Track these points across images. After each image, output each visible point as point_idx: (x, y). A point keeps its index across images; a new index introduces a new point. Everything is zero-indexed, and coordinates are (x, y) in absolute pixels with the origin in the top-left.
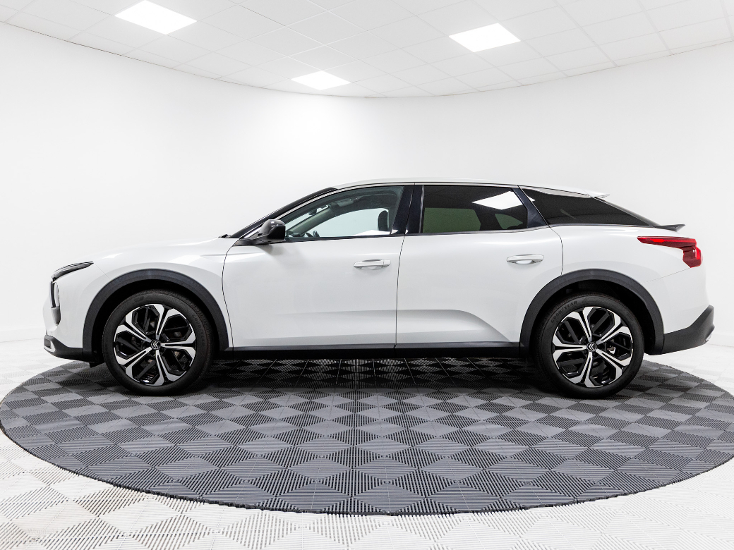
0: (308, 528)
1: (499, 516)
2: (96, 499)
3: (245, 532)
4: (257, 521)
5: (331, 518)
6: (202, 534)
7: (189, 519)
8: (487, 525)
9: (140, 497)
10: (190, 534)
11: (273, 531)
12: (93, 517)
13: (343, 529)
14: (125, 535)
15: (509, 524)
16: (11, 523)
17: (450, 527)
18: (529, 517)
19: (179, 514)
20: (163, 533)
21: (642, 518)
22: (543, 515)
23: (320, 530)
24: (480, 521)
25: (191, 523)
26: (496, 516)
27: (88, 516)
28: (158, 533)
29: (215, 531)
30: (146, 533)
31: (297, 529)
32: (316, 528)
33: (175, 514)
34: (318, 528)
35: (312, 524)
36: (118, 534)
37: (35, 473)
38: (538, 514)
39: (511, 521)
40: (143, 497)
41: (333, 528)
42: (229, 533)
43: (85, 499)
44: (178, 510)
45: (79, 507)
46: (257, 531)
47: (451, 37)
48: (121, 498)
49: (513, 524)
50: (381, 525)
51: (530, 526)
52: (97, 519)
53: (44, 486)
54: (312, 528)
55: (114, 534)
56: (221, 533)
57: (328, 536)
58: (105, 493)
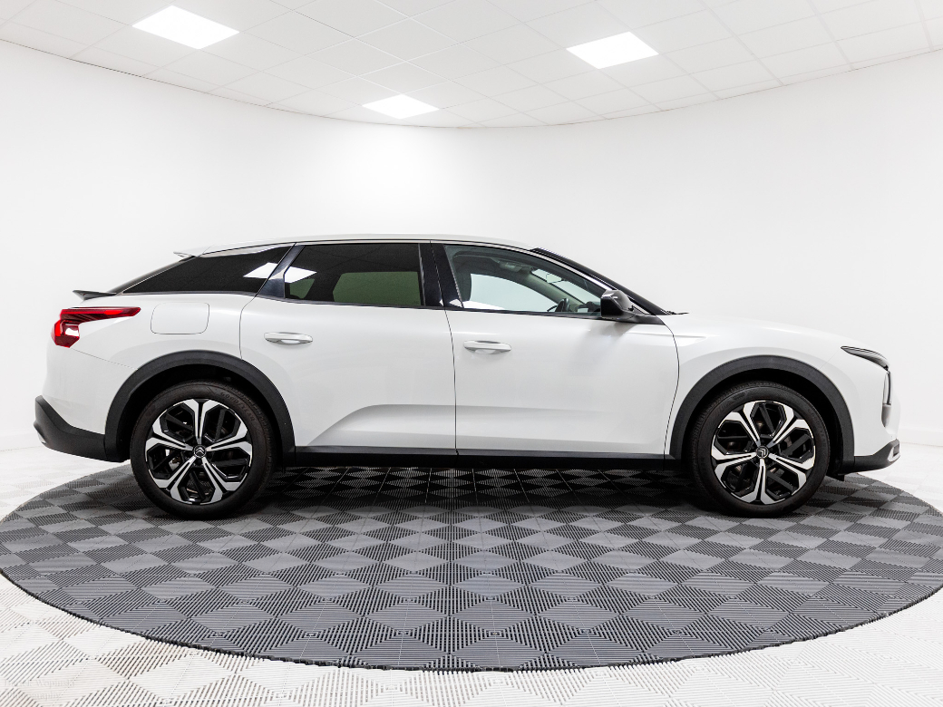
0: (399, 689)
1: (642, 670)
2: (124, 656)
3: (318, 696)
4: (333, 681)
5: (427, 676)
6: (264, 699)
7: (245, 680)
8: (627, 682)
9: (180, 653)
10: (248, 700)
11: (354, 694)
12: (122, 679)
13: (444, 690)
14: (164, 701)
15: (655, 681)
16: (16, 688)
17: (580, 685)
18: (681, 670)
19: (233, 673)
20: (212, 698)
21: (824, 669)
22: (698, 668)
23: (414, 692)
24: (618, 676)
25: (248, 685)
26: (638, 670)
27: (114, 679)
28: (207, 699)
29: (279, 696)
30: (191, 699)
31: (384, 690)
32: (409, 690)
33: (227, 673)
34: (411, 690)
35: (403, 684)
36: (155, 700)
37: (43, 624)
38: (692, 667)
39: (657, 677)
40: (185, 653)
41: (431, 689)
42: (298, 697)
43: (110, 656)
44: (231, 668)
45: (103, 669)
46: (334, 694)
47: (569, 49)
48: (157, 654)
49: (660, 680)
50: (492, 684)
51: (681, 683)
52: (127, 681)
53: (56, 640)
54: (404, 690)
55: (149, 701)
56: (288, 697)
57: (425, 698)
58: (134, 648)
